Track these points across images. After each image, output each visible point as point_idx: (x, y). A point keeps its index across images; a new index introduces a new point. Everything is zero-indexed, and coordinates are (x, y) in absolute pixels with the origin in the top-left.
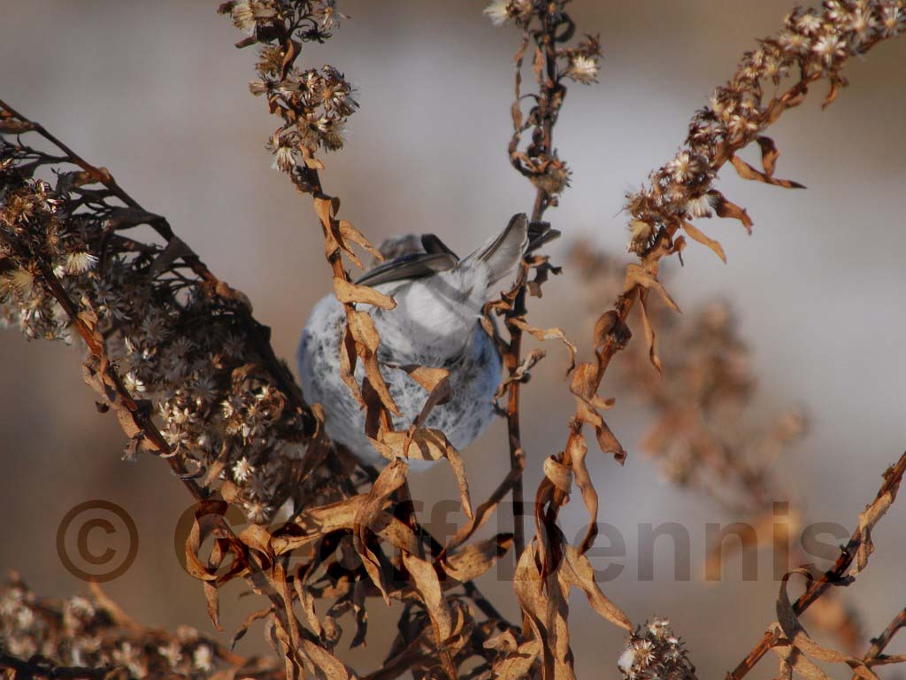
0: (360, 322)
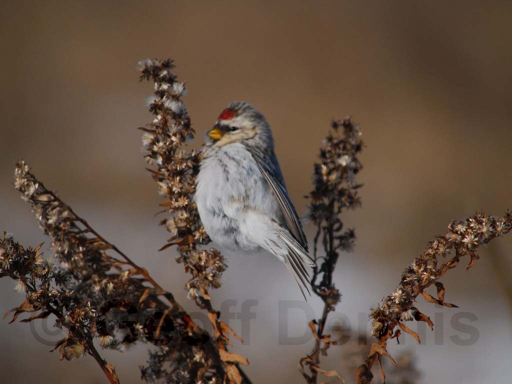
0: (232, 371)
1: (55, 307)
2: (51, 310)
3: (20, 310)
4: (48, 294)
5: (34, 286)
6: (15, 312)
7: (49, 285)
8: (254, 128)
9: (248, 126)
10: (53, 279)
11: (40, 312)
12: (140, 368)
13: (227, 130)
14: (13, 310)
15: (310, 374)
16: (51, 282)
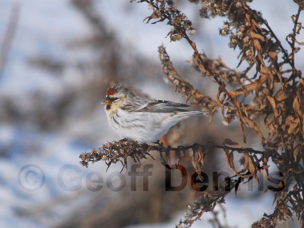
1: (168, 16)
2: (166, 17)
3: (151, 17)
4: (164, 11)
5: (157, 6)
6: (148, 19)
7: (164, 5)
8: (126, 97)
9: (123, 97)
10: (167, 3)
11: (160, 19)
12: (219, 29)
13: (113, 99)
14: (148, 18)
15: (291, 42)
16: (165, 4)
